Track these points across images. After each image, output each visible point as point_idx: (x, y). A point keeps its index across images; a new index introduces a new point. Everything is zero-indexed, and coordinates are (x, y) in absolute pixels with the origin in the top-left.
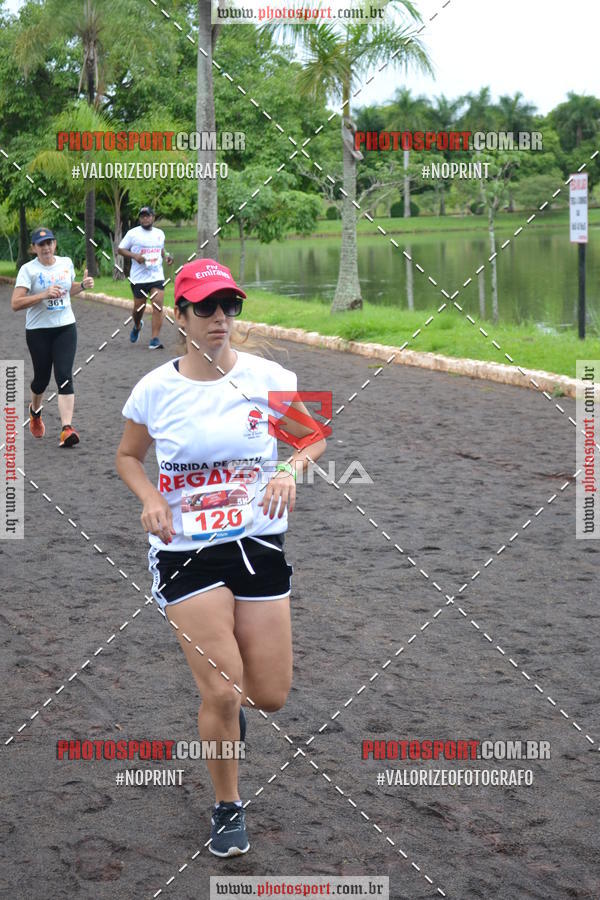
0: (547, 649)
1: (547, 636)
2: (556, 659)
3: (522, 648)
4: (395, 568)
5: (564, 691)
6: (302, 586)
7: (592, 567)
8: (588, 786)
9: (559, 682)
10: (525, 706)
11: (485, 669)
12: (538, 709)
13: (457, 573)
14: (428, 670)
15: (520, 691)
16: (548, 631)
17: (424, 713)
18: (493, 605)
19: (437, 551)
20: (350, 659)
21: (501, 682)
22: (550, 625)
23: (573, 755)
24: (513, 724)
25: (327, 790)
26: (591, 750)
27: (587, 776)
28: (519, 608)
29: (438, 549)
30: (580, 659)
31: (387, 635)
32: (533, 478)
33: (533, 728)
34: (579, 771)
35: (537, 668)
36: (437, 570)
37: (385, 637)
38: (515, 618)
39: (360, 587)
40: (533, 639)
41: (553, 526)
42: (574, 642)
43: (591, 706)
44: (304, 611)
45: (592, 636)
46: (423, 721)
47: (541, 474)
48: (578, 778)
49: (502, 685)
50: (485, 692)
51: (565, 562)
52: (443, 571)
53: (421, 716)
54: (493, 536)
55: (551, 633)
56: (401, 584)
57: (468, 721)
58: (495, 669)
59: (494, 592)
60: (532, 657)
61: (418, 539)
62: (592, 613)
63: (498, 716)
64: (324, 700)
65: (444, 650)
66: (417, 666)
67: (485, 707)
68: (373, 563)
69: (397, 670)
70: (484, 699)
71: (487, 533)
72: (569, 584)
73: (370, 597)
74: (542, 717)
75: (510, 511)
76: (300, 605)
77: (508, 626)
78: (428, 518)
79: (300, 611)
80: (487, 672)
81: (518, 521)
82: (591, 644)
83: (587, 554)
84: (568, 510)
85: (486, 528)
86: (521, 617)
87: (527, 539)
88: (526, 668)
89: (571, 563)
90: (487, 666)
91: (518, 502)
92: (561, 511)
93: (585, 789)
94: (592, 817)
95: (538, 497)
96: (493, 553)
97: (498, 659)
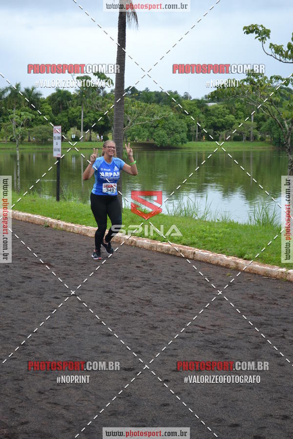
0: (34, 343)
1: (34, 337)
2: (38, 347)
8: (48, 405)
9: (38, 358)
10: (22, 369)
11: (4, 352)
12: (28, 371)
15: (20, 363)
18: (10, 323)
23: (43, 392)
24: (17, 378)
26: (51, 389)
27: (48, 401)
28: (22, 325)
30: (48, 347)
32: (33, 264)
33: (25, 380)
34: (45, 399)
35: (28, 352)
38: (20, 329)
41: (40, 287)
42: (46, 340)
45: (54, 337)
47: (36, 263)
48: (44, 402)
49: (12, 360)
54: (12, 291)
55: (36, 336)
59: (11, 317)
60: (27, 347)
62: (56, 326)
63: (9, 375)
67: (3, 370)
71: (9, 290)
72: (46, 313)
74: (30, 375)
75: (21, 280)
77: (16, 333)
80: (5, 354)
81: (24, 285)
82: (54, 340)
83: (55, 300)
84: (48, 279)
85: (9, 288)
86: (22, 329)
87: (28, 293)
88: (23, 352)
89: (47, 303)
90: (5, 351)
91: (25, 275)
92: (44, 279)
93: (47, 407)
94: (49, 420)
95: (35, 273)
96: (12, 299)
97: (11, 348)
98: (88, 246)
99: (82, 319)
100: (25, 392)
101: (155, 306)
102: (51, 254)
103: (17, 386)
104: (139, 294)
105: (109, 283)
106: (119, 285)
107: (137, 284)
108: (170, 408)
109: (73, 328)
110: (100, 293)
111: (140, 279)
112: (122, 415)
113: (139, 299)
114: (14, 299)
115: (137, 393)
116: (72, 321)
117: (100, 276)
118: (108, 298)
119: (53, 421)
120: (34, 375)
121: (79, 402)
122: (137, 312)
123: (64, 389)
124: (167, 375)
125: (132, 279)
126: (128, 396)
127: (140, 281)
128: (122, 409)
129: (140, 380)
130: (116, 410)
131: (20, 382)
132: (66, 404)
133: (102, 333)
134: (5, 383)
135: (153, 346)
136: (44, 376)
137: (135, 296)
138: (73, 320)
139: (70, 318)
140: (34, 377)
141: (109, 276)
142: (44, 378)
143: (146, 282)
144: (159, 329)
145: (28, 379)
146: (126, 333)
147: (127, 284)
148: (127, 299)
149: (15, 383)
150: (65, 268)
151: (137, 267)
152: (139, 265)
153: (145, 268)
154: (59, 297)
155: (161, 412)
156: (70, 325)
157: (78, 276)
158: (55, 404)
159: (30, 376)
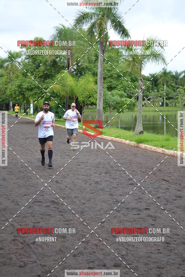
0: (175, 243)
1: (176, 238)
2: (177, 246)
3: (168, 242)
4: (135, 215)
5: (177, 257)
9: (177, 253)
10: (164, 261)
12: (168, 262)
13: (153, 217)
14: (137, 248)
15: (164, 256)
16: (177, 237)
17: (132, 262)
20: (114, 243)
21: (158, 253)
22: (178, 235)
24: (159, 267)
29: (149, 209)
35: (170, 249)
39: (123, 220)
40: (172, 239)
46: (131, 264)
49: (158, 254)
50: (153, 256)
52: (149, 216)
53: (131, 262)
54: (167, 206)
56: (135, 220)
57: (145, 265)
60: (170, 245)
61: (144, 205)
63: (155, 264)
64: (102, 256)
66: (134, 246)
67: (152, 260)
68: (129, 213)
69: (127, 247)
70: (152, 258)
71: (166, 205)
73: (125, 223)
75: (174, 198)
76: (103, 225)
77: (165, 235)
81: (176, 201)
85: (165, 203)
87: (177, 207)
88: (167, 249)
91: (177, 195)
97: (159, 245)
103: (159, 272)
114: (168, 211)
120: (171, 265)
131: (161, 270)
134: (151, 270)
136: (178, 266)
140: (172, 267)
142: (178, 268)
145: (166, 267)
149: (158, 270)
159: (169, 266)
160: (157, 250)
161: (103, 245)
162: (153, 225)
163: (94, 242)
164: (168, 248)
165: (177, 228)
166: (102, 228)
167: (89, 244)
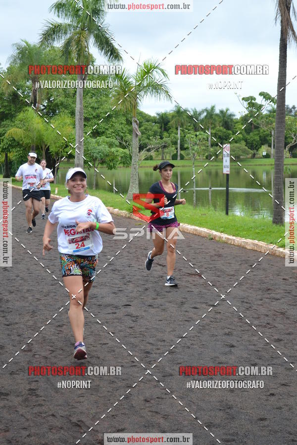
0: (158, 351)
1: (161, 346)
2: (160, 356)
3: (147, 351)
4: (109, 314)
5: (157, 370)
6: (65, 321)
7: (193, 315)
8: (149, 414)
10: (137, 377)
13: (134, 317)
14: (103, 360)
15: (138, 370)
16: (163, 343)
18: (144, 331)
19: (130, 307)
22: (164, 341)
23: (148, 400)
24: (129, 385)
25: (36, 413)
26: (157, 398)
27: (151, 409)
28: (154, 333)
29: (130, 306)
30: (171, 356)
31: (92, 343)
32: (185, 275)
33: (137, 387)
34: (149, 407)
35: (150, 360)
36: (127, 315)
37: (91, 345)
38: (150, 337)
39: (90, 322)
40: (154, 347)
41: (184, 297)
43: (166, 378)
44: (61, 332)
45: (179, 346)
47: (188, 273)
48: (146, 410)
51: (183, 313)
52: (128, 315)
54: (157, 300)
56: (108, 321)
57: (110, 383)
58: (132, 360)
59: (146, 326)
60: (150, 355)
61: (124, 301)
63: (124, 381)
65: (114, 351)
66: (99, 358)
68: (100, 311)
71: (154, 299)
72: (180, 323)
73: (93, 326)
75: (169, 289)
76: (61, 329)
77: (145, 341)
78: (132, 292)
79: (60, 332)
80: (128, 361)
81: (170, 294)
82: (177, 349)
83: (193, 310)
84: (193, 290)
85: (155, 297)
86: (153, 337)
87: (170, 302)
89: (185, 313)
90: (129, 358)
92: (190, 290)
93: (147, 415)
94: (145, 428)
95: (184, 284)
96: (153, 308)
98: (243, 258)
99: (212, 329)
100: (132, 399)
101: (288, 318)
102: (206, 266)
104: (276, 306)
105: (250, 295)
106: (259, 297)
107: (278, 296)
108: (266, 423)
109: (200, 338)
110: (239, 305)
111: (282, 291)
112: (217, 428)
113: (275, 311)
114: (156, 308)
115: (239, 406)
116: (202, 331)
117: (244, 288)
118: (244, 309)
119: (148, 430)
121: (180, 412)
122: (268, 324)
123: (170, 398)
124: (275, 389)
125: (275, 291)
126: (229, 408)
127: (281, 293)
128: (217, 421)
129: (246, 393)
130: (212, 422)
132: (166, 414)
133: (226, 344)
135: (271, 358)
136: (155, 384)
137: (272, 308)
138: (204, 329)
139: (201, 328)
140: (146, 385)
141: (253, 288)
142: (155, 386)
143: (287, 294)
144: (283, 342)
146: (250, 345)
147: (268, 296)
148: (263, 310)
150: (214, 279)
151: (284, 279)
152: (285, 278)
153: (290, 280)
154: (198, 307)
155: (256, 426)
156: (199, 335)
157: (224, 287)
158: (157, 412)
160: (131, 363)
161: (56, 358)
162: (131, 328)
163: (44, 354)
164: (146, 359)
165: (165, 331)
166: (58, 334)
167: (36, 356)
